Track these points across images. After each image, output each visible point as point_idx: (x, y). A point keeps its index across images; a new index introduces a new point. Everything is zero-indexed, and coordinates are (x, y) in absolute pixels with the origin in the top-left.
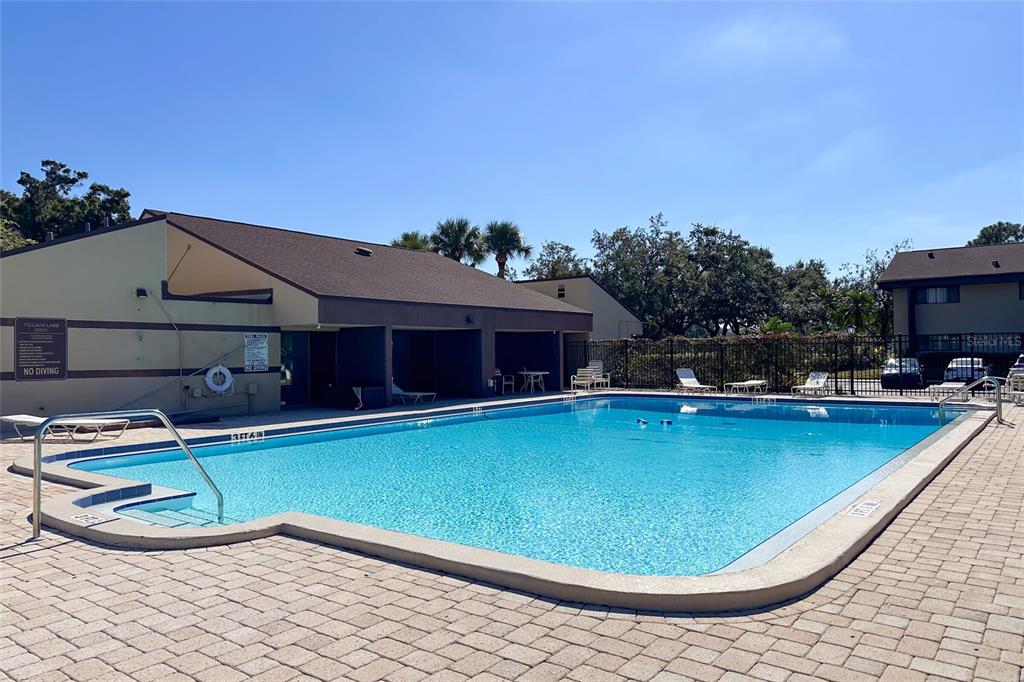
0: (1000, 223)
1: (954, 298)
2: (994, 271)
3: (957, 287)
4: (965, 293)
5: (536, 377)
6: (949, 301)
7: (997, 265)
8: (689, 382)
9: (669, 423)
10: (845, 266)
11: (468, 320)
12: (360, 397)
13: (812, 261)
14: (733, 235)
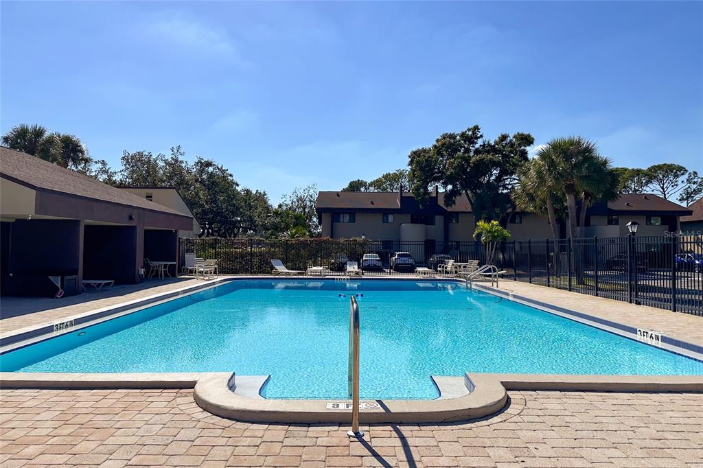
0: (359, 180)
1: (352, 220)
2: (372, 206)
3: (354, 214)
4: (358, 217)
5: (165, 266)
6: (350, 221)
7: (372, 203)
8: (281, 268)
9: (362, 295)
10: (284, 196)
11: (131, 218)
12: (59, 286)
13: (257, 191)
14: (223, 168)
